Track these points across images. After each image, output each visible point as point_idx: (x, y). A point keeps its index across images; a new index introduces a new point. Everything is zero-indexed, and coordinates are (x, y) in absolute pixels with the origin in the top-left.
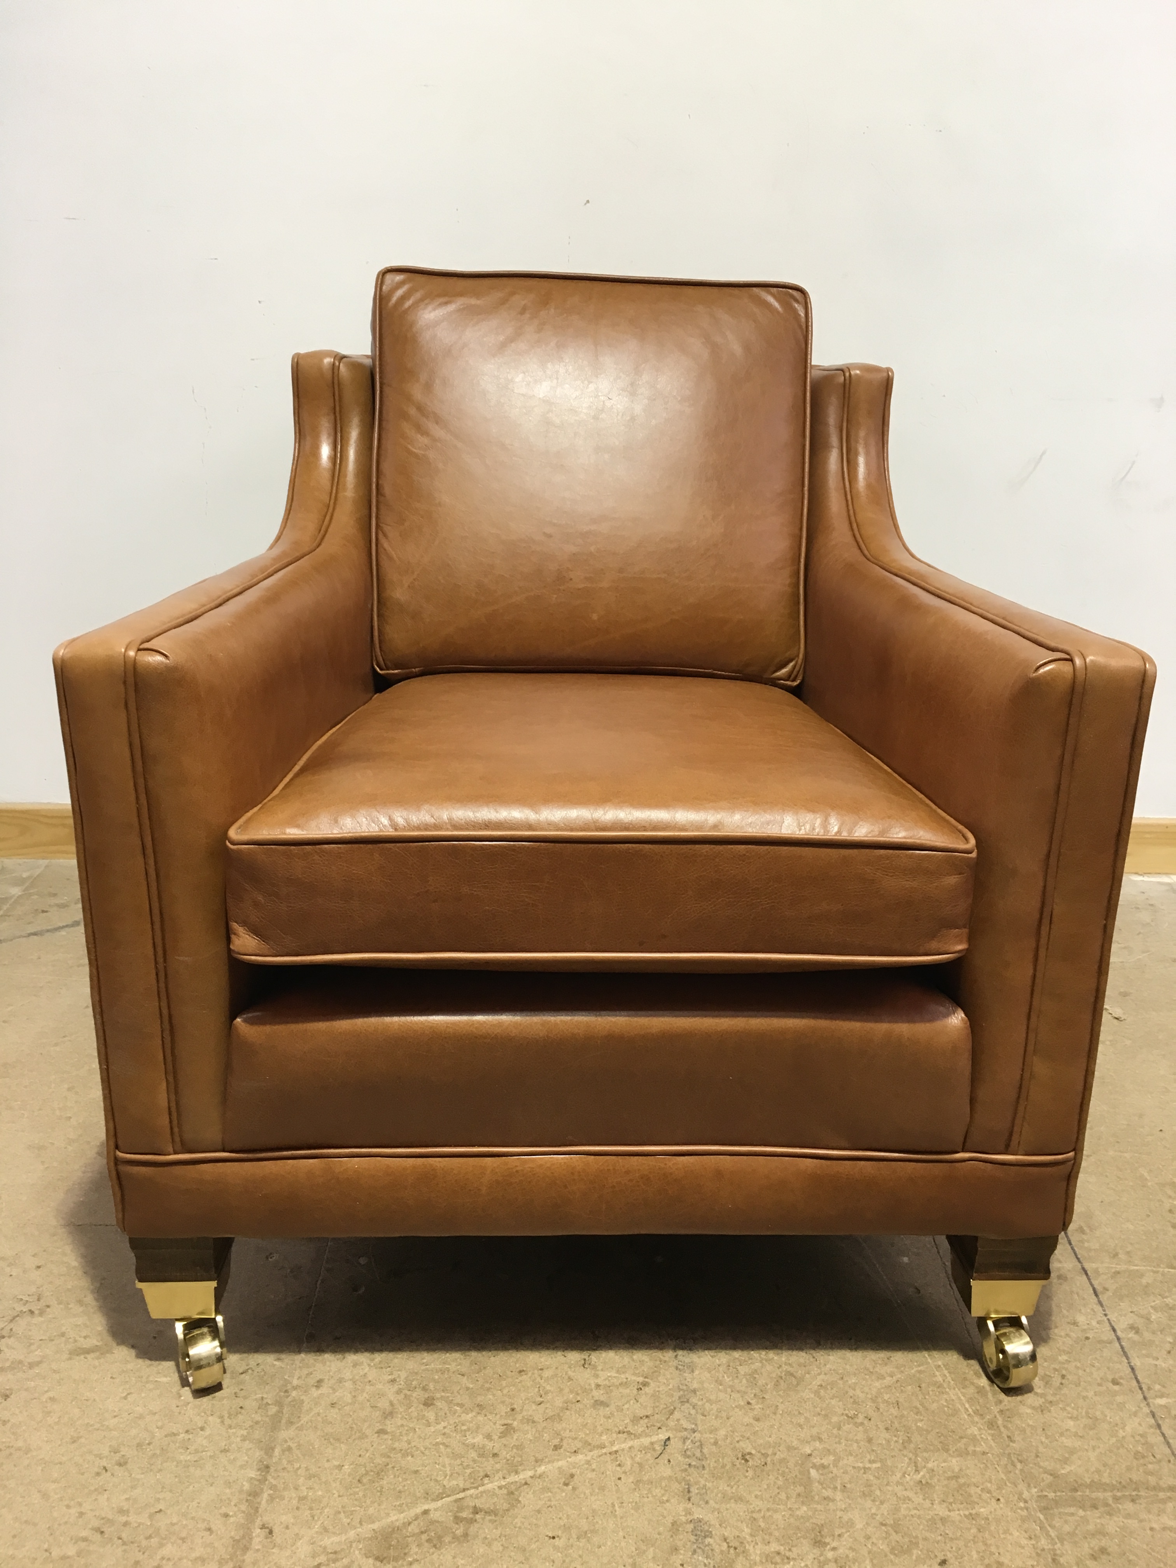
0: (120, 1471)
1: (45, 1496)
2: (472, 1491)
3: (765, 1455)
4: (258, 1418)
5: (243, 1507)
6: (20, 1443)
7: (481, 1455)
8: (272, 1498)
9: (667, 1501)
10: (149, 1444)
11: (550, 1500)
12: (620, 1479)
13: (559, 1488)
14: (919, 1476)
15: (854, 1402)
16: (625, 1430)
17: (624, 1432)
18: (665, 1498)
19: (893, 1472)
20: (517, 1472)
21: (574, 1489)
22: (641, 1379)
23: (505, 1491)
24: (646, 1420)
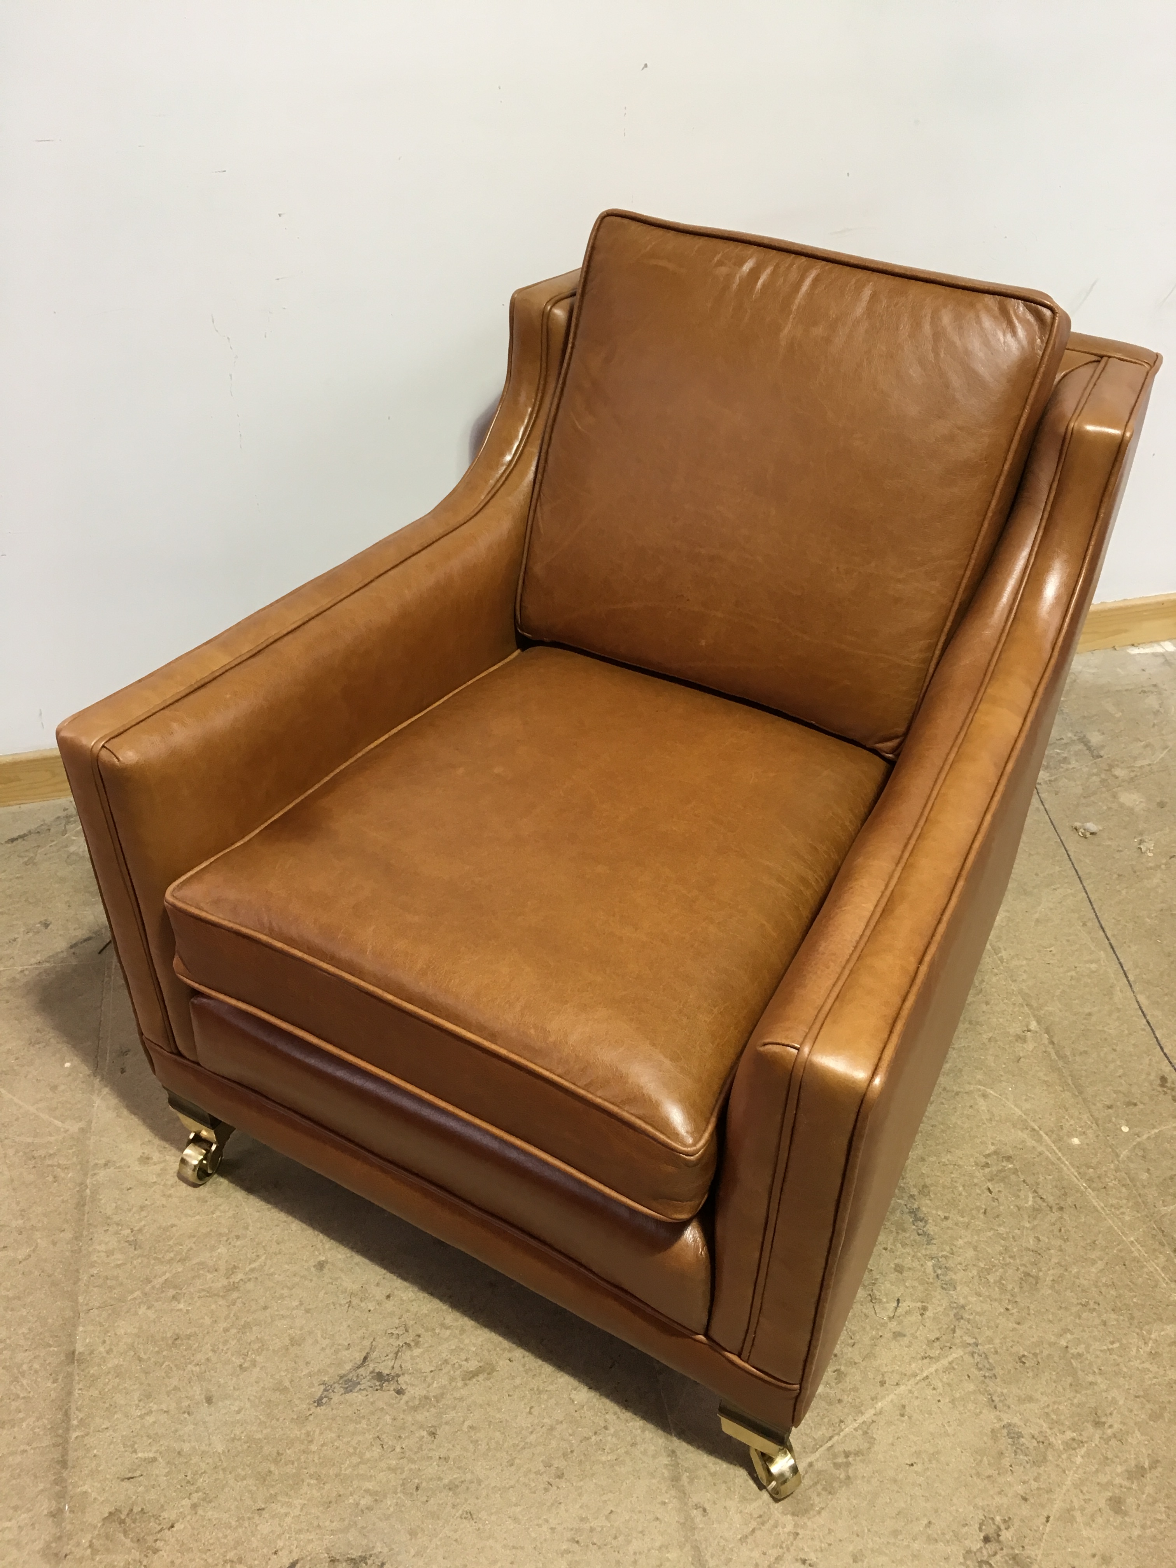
0: (563, 1484)
1: (515, 1520)
2: (836, 1438)
3: (1035, 1355)
5: (673, 1493)
8: (691, 1481)
9: (981, 1412)
10: (572, 1452)
11: (896, 1432)
12: (939, 1401)
13: (898, 1420)
14: (1149, 1348)
15: (1083, 1291)
16: (926, 1355)
17: (926, 1358)
18: (978, 1411)
19: (1129, 1348)
20: (862, 1413)
21: (910, 1418)
22: (919, 1304)
23: (860, 1432)
24: (938, 1343)
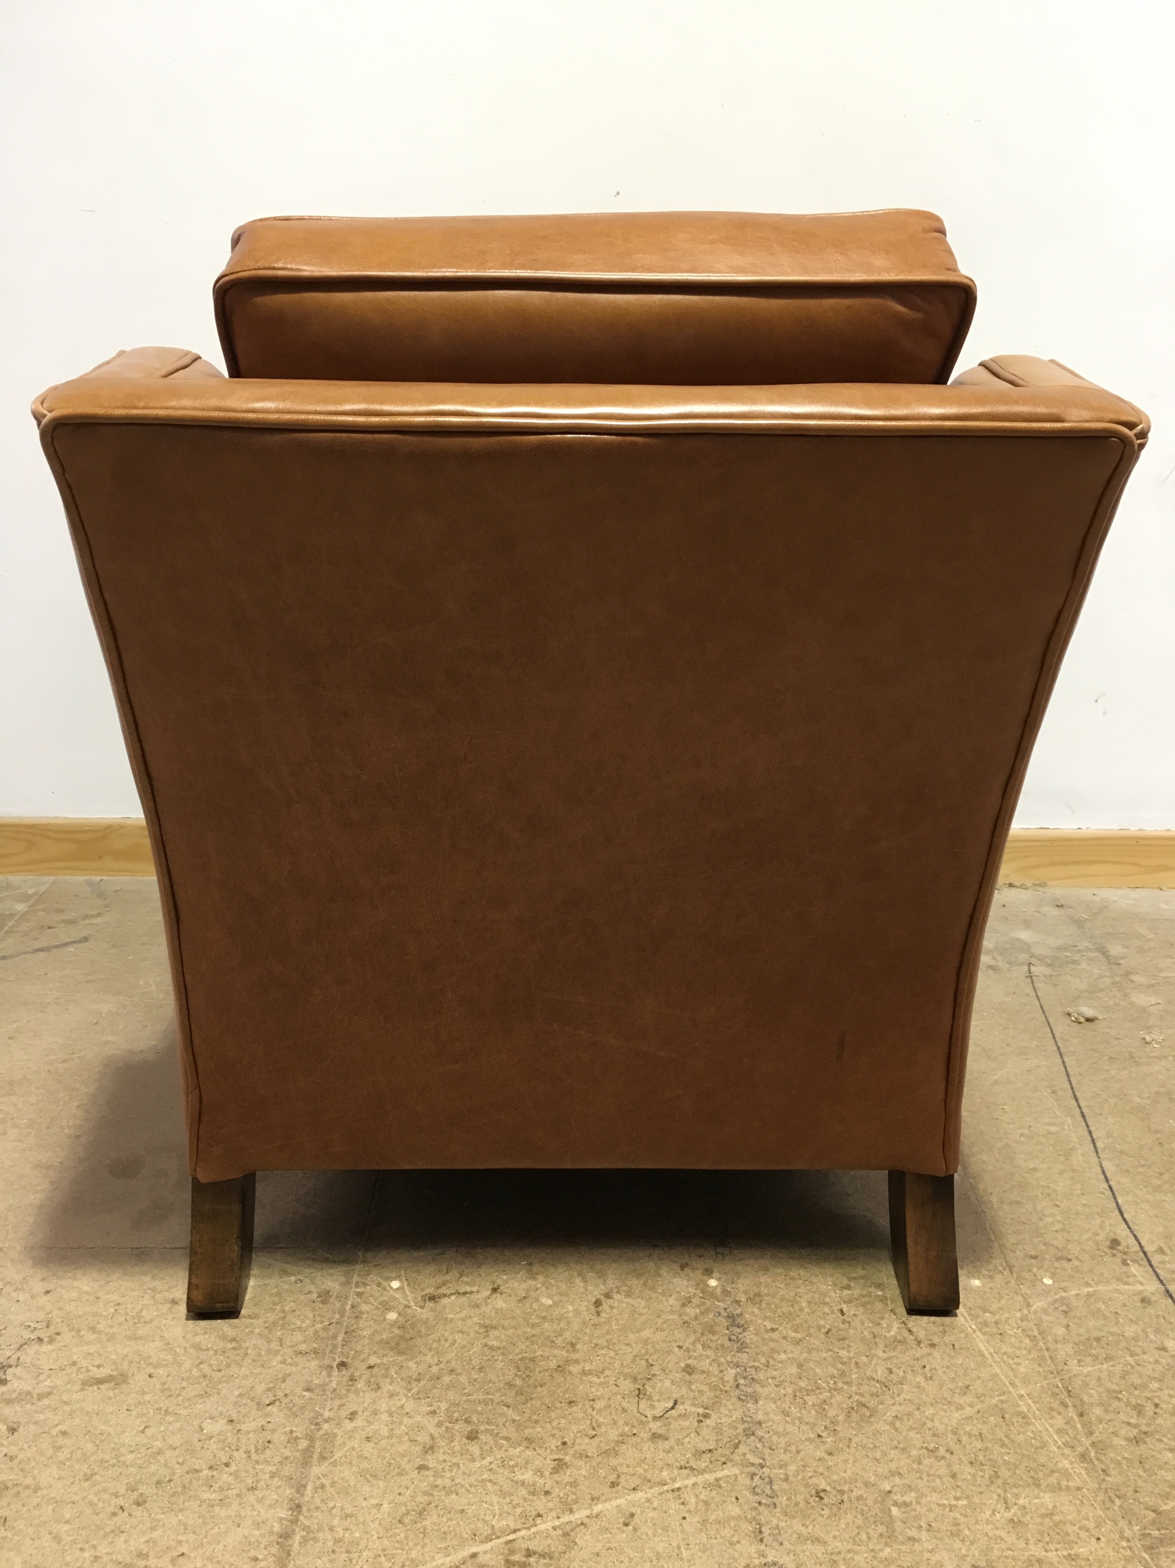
0: (138, 1512)
1: (57, 1538)
2: (523, 1532)
3: (842, 1492)
4: (287, 1452)
5: (274, 1550)
6: (28, 1481)
7: (533, 1493)
8: (305, 1541)
9: (738, 1542)
10: (170, 1481)
11: (609, 1542)
12: (684, 1518)
13: (618, 1528)
14: (1011, 1514)
15: (934, 1435)
16: (687, 1465)
17: (686, 1468)
18: (735, 1539)
19: (981, 1509)
20: (571, 1511)
21: (635, 1529)
22: (701, 1411)
23: (560, 1532)
24: (709, 1455)
